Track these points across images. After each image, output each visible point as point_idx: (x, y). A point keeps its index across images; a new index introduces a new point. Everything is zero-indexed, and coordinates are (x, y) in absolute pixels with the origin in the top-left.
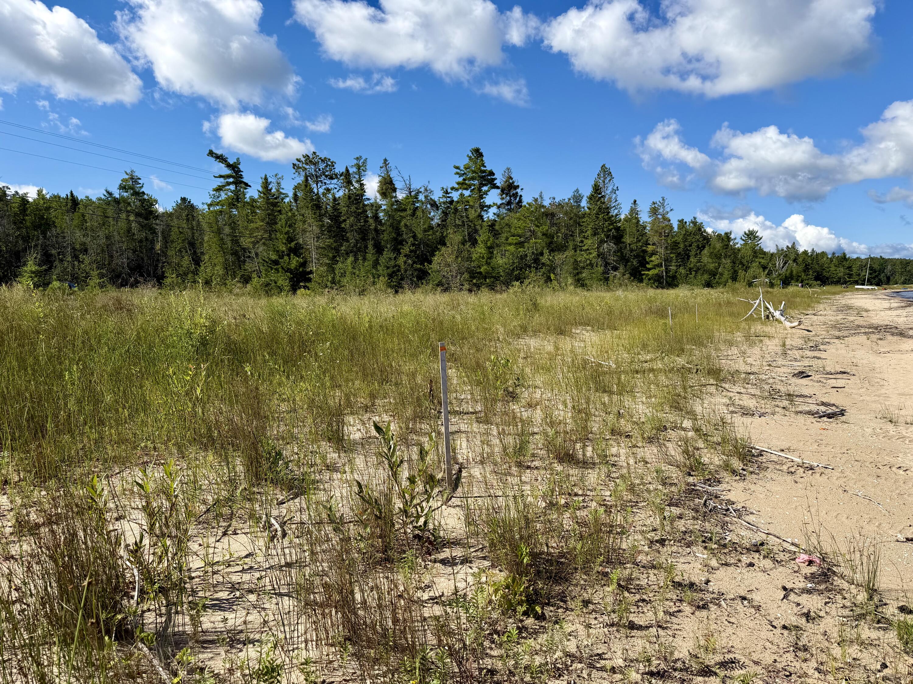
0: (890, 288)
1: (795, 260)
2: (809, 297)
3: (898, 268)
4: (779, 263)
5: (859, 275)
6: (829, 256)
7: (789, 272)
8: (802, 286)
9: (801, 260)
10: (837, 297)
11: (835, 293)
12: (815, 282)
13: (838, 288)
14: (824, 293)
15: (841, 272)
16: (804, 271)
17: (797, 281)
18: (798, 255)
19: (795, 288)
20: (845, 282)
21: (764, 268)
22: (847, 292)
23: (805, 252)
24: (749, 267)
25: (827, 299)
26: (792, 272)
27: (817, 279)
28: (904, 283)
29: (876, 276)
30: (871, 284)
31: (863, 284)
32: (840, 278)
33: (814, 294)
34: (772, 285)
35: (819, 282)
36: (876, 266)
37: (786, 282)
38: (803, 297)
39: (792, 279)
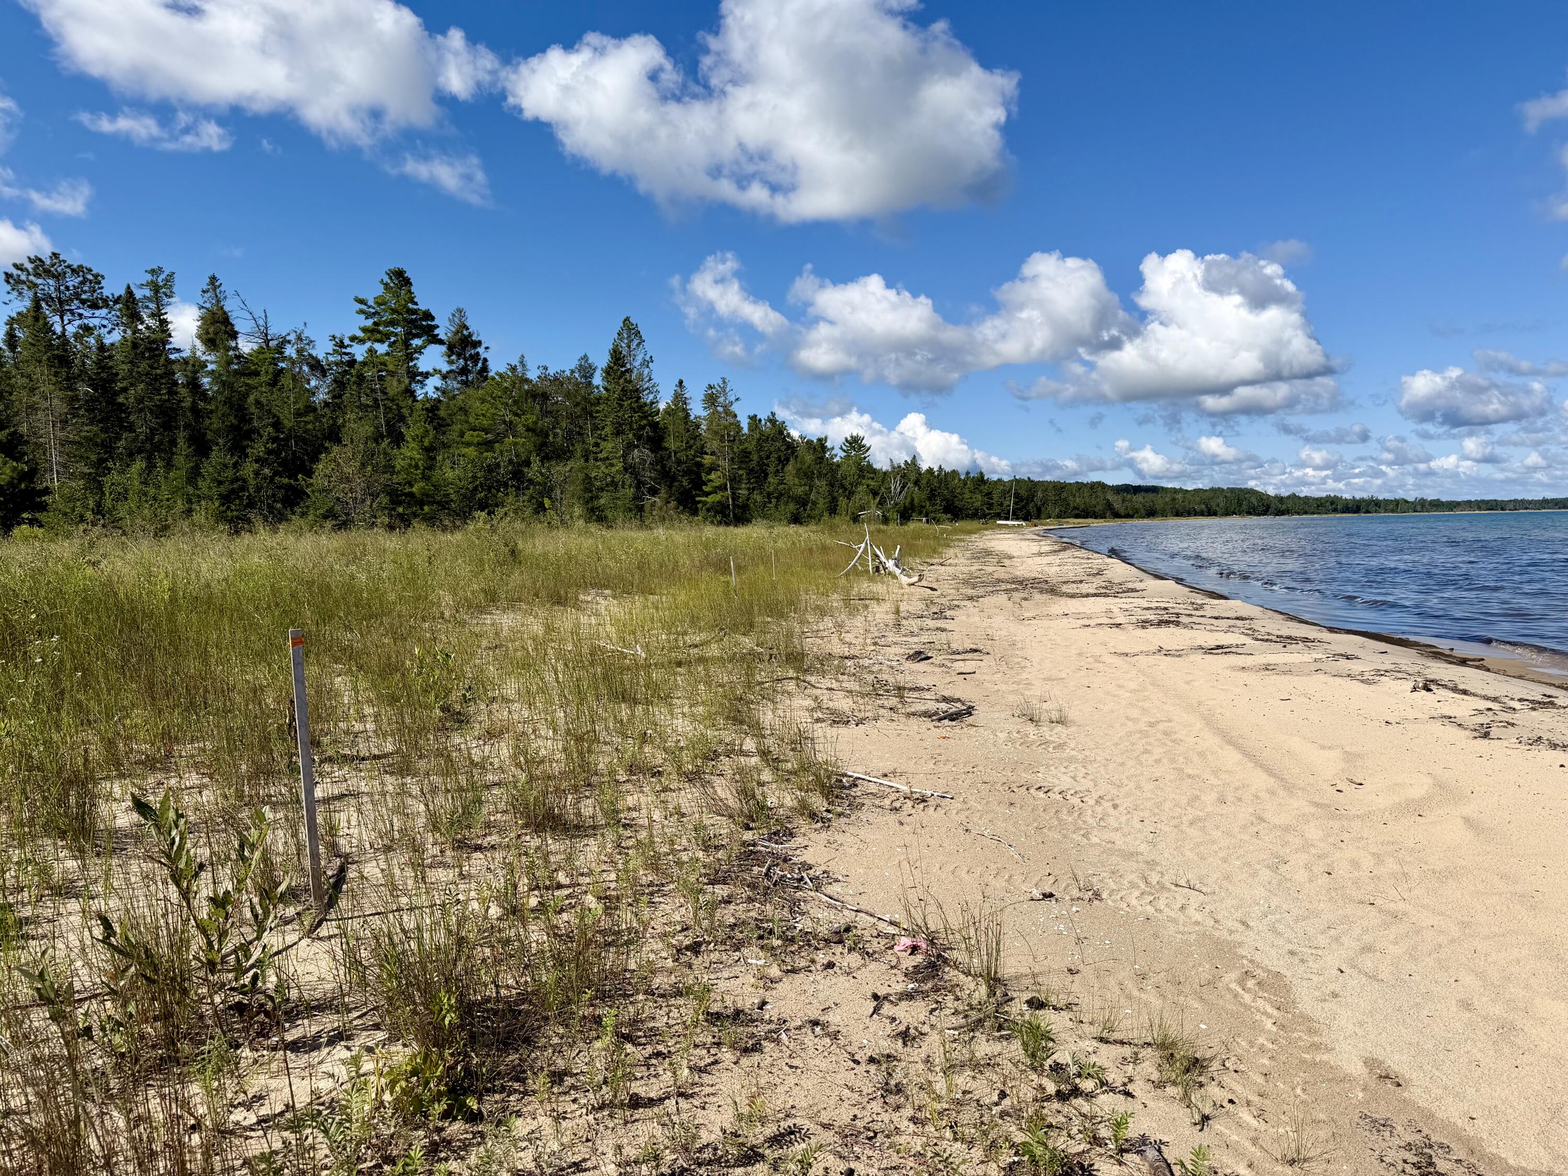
0: (1042, 524)
1: (916, 483)
2: (935, 537)
3: (1051, 495)
4: (895, 486)
5: (1001, 505)
6: (963, 477)
7: (909, 500)
8: (927, 522)
9: (924, 482)
10: (974, 537)
11: (970, 532)
12: (944, 516)
13: (975, 524)
14: (955, 531)
15: (978, 500)
16: (930, 499)
17: (920, 513)
18: (920, 474)
19: (918, 524)
20: (984, 516)
21: (875, 493)
22: (986, 529)
23: (930, 471)
24: (853, 493)
25: (960, 540)
26: (913, 500)
27: (946, 510)
28: (1059, 516)
29: (1024, 507)
30: (1017, 519)
31: (1007, 519)
32: (977, 510)
33: (942, 534)
34: (886, 520)
35: (949, 516)
36: (1023, 493)
37: (905, 515)
38: (928, 538)
39: (913, 511)
